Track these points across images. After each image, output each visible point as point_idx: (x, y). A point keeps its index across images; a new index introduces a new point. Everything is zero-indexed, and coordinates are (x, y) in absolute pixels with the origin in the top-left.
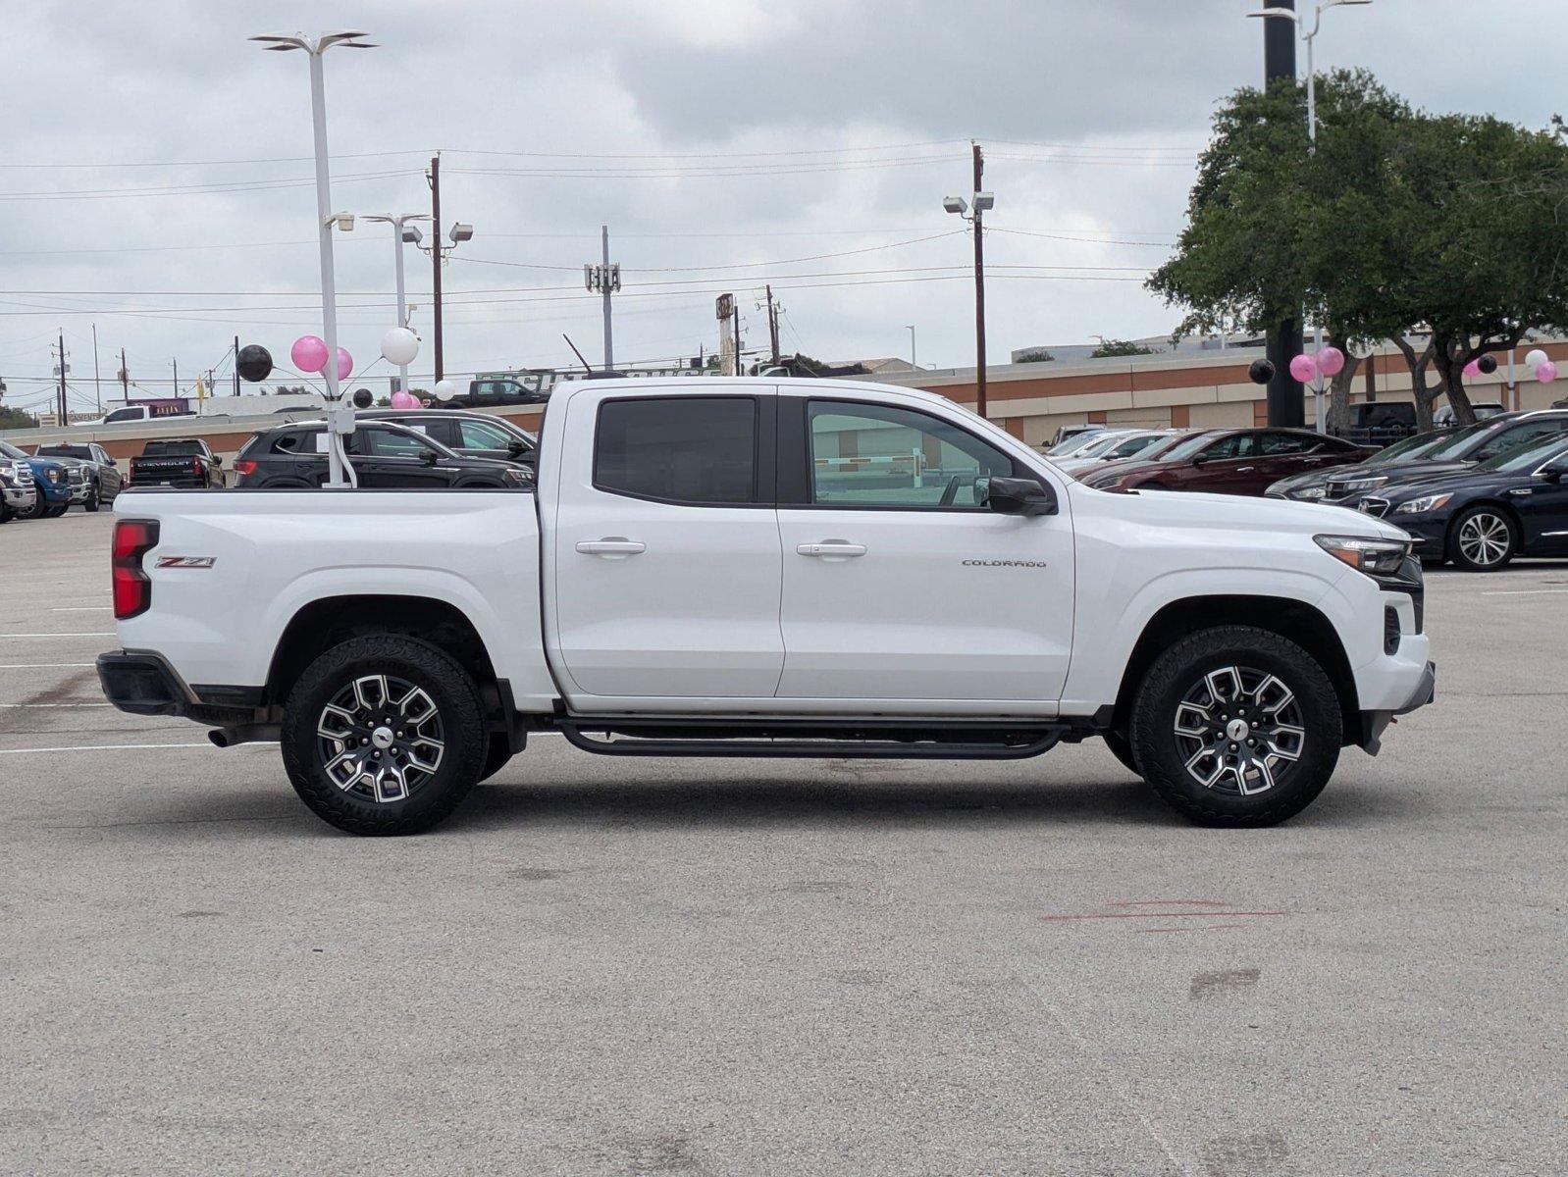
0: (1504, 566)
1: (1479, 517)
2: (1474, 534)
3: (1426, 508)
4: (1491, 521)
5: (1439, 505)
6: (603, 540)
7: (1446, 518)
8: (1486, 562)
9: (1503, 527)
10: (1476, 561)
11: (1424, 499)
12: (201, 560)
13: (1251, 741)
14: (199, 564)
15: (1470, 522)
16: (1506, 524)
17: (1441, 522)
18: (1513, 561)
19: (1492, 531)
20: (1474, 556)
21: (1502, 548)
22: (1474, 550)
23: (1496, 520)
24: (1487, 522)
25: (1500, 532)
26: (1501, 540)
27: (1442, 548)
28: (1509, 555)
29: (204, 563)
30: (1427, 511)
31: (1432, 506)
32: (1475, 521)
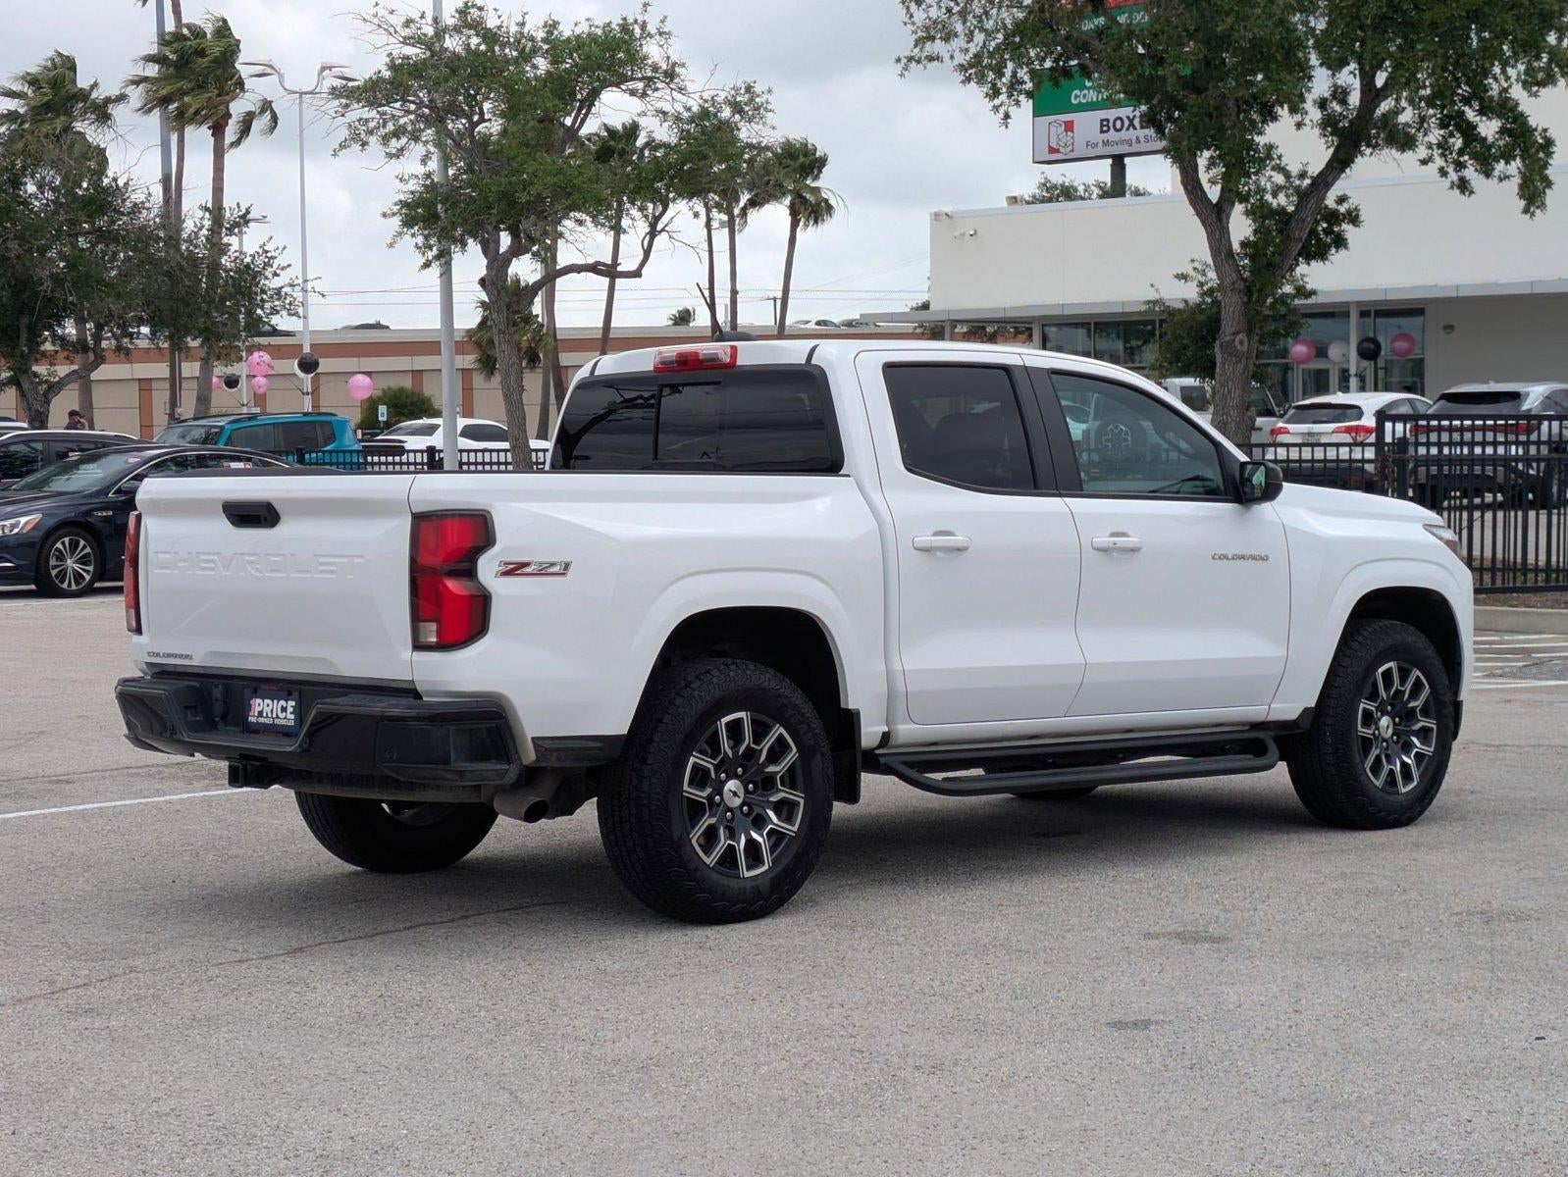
0: (89, 591)
1: (67, 540)
2: (61, 557)
3: (16, 531)
4: (77, 544)
5: (29, 527)
6: (936, 534)
7: (37, 540)
8: (74, 587)
9: (88, 550)
10: (65, 586)
11: (13, 521)
12: (552, 565)
13: (1395, 738)
14: (552, 570)
15: (59, 545)
16: (91, 548)
17: (32, 545)
18: (97, 585)
19: (78, 555)
20: (62, 581)
21: (87, 572)
22: (62, 576)
23: (82, 543)
24: (74, 546)
25: (84, 556)
26: (85, 564)
27: (33, 574)
28: (92, 582)
29: (556, 569)
30: (17, 534)
31: (22, 528)
32: (63, 543)
